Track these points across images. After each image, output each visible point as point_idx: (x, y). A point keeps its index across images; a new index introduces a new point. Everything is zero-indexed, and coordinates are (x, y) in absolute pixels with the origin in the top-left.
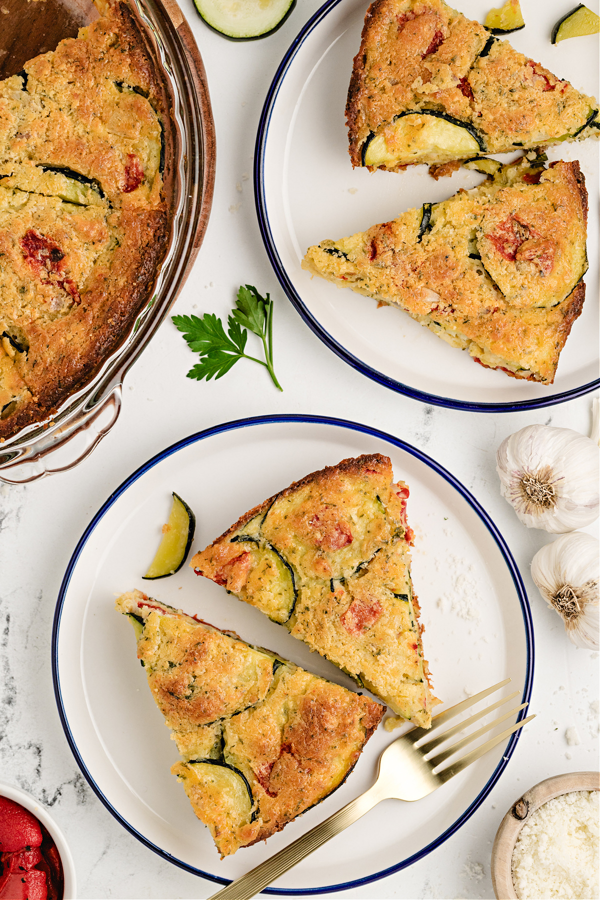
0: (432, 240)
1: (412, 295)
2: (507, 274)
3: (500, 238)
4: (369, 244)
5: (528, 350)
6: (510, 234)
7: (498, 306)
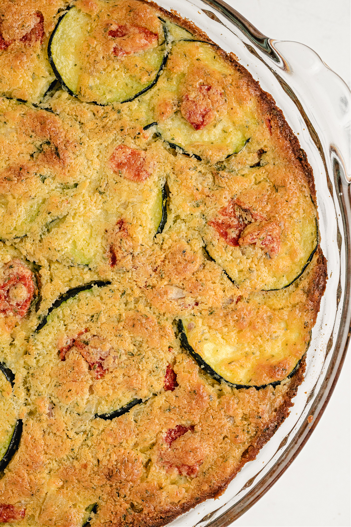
0: (166, 238)
1: (155, 295)
2: (233, 259)
3: (222, 224)
4: (108, 250)
5: (274, 335)
6: (233, 219)
7: (240, 294)
